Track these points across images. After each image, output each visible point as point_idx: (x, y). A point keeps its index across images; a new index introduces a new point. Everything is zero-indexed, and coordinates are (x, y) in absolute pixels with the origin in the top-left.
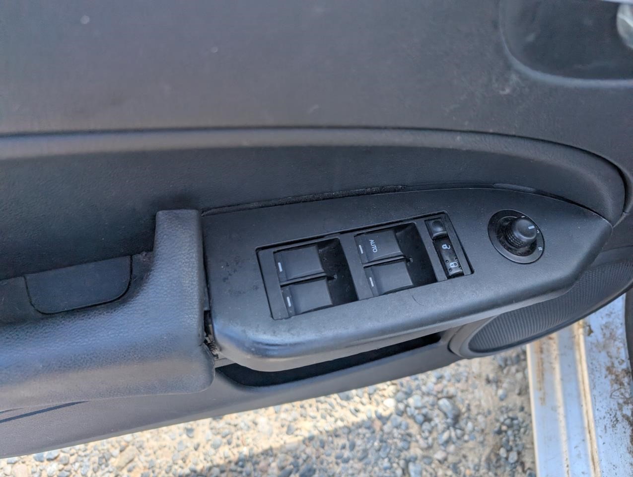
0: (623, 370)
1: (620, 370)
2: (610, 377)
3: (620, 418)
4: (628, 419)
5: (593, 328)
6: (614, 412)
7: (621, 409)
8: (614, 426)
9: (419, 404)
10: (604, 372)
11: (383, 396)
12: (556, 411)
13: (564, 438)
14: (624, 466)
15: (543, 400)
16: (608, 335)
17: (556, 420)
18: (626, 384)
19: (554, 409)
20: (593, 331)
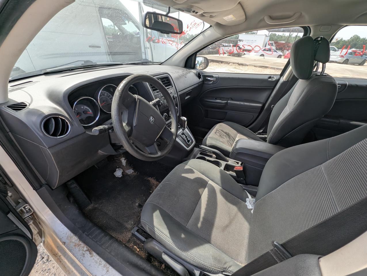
1: (78, 242)
2: (76, 247)
7: (83, 251)
16: (70, 238)
18: (81, 244)
20: (65, 242)
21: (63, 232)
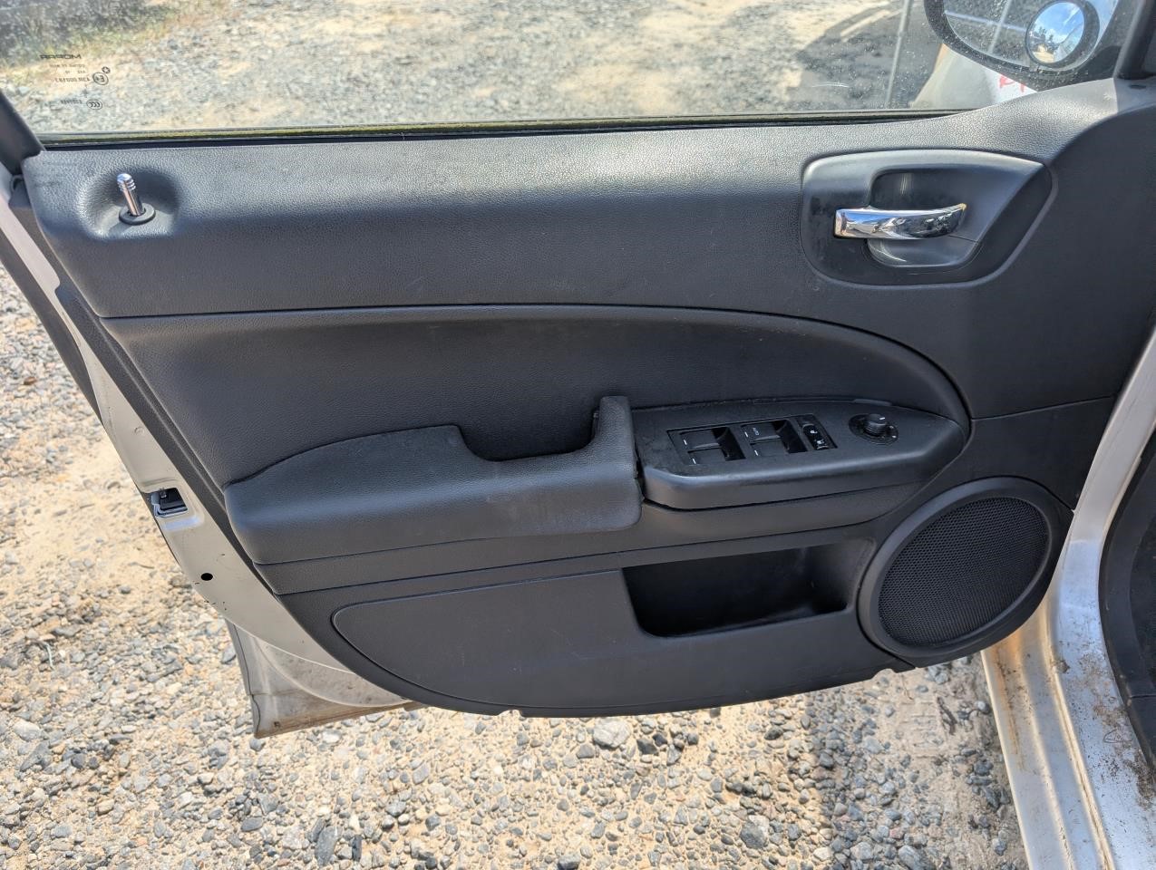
0: (1115, 709)
1: (1112, 709)
2: (1099, 718)
3: (1120, 765)
4: (1131, 765)
5: (1068, 663)
6: (1111, 758)
7: (1119, 754)
8: (1113, 775)
9: (869, 855)
10: (1091, 712)
11: (813, 843)
12: (1039, 774)
13: (1054, 803)
14: (1135, 821)
15: (1022, 765)
16: (1089, 669)
17: (1041, 786)
18: (1122, 725)
19: (1037, 772)
20: (1069, 667)
21: (1079, 630)
